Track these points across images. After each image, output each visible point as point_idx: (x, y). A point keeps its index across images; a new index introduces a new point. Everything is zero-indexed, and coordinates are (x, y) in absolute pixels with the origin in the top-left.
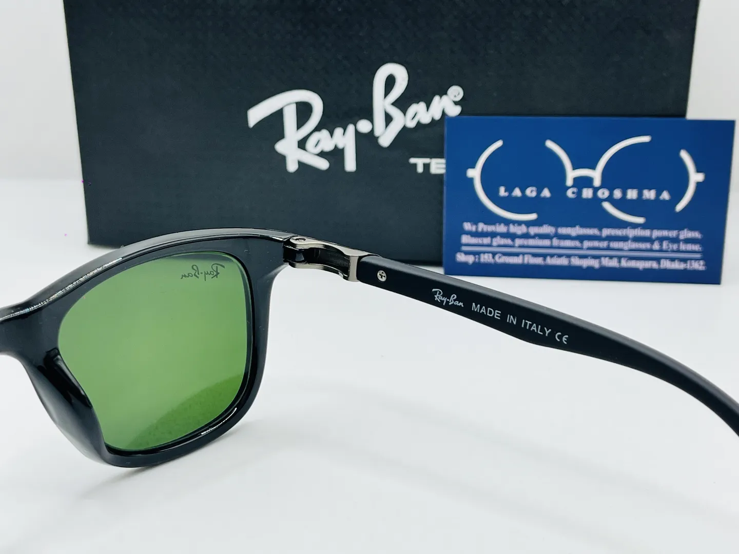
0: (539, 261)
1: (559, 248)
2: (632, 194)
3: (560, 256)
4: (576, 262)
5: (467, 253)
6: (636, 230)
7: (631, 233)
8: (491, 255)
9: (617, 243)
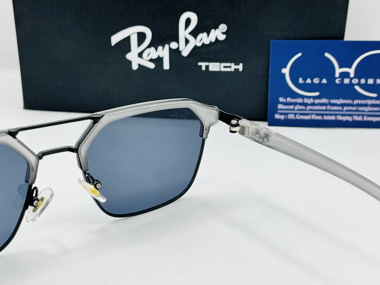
0: (319, 118)
1: (330, 110)
2: (371, 81)
3: (331, 115)
4: (340, 118)
5: (281, 114)
6: (372, 101)
7: (370, 102)
8: (293, 115)
9: (362, 108)
